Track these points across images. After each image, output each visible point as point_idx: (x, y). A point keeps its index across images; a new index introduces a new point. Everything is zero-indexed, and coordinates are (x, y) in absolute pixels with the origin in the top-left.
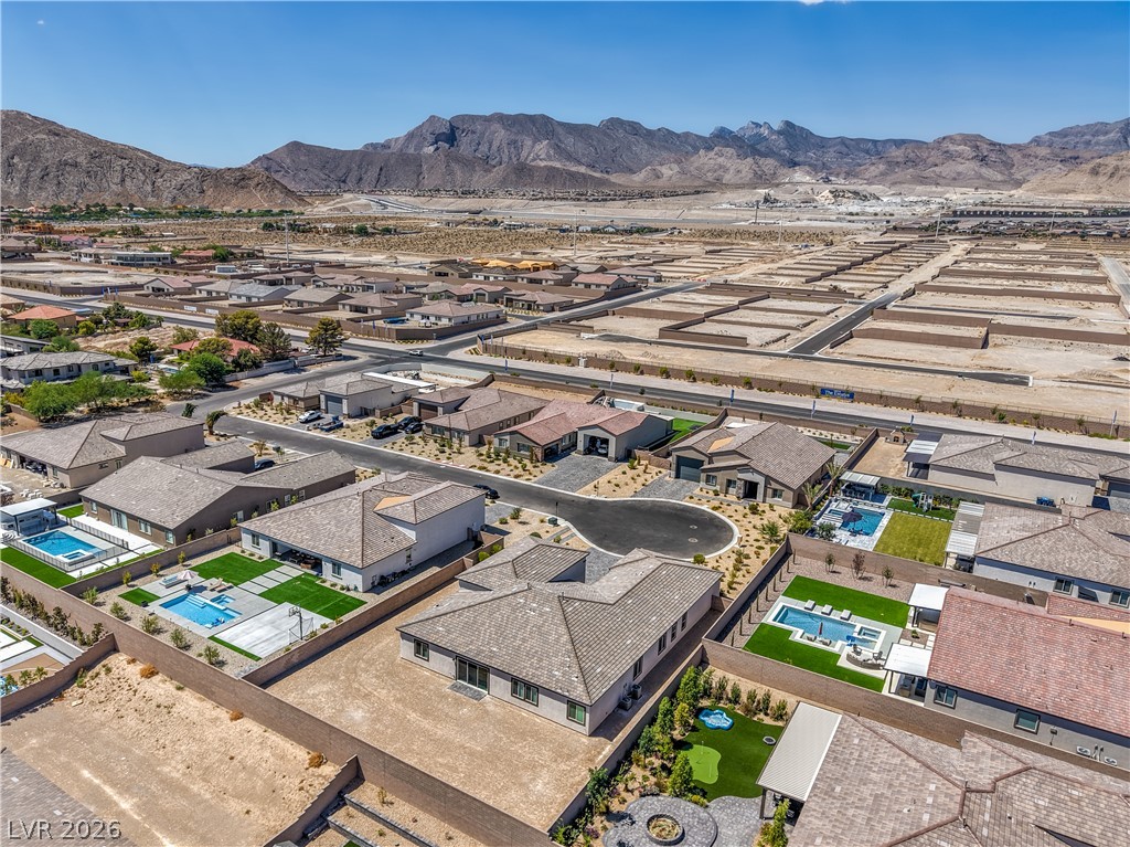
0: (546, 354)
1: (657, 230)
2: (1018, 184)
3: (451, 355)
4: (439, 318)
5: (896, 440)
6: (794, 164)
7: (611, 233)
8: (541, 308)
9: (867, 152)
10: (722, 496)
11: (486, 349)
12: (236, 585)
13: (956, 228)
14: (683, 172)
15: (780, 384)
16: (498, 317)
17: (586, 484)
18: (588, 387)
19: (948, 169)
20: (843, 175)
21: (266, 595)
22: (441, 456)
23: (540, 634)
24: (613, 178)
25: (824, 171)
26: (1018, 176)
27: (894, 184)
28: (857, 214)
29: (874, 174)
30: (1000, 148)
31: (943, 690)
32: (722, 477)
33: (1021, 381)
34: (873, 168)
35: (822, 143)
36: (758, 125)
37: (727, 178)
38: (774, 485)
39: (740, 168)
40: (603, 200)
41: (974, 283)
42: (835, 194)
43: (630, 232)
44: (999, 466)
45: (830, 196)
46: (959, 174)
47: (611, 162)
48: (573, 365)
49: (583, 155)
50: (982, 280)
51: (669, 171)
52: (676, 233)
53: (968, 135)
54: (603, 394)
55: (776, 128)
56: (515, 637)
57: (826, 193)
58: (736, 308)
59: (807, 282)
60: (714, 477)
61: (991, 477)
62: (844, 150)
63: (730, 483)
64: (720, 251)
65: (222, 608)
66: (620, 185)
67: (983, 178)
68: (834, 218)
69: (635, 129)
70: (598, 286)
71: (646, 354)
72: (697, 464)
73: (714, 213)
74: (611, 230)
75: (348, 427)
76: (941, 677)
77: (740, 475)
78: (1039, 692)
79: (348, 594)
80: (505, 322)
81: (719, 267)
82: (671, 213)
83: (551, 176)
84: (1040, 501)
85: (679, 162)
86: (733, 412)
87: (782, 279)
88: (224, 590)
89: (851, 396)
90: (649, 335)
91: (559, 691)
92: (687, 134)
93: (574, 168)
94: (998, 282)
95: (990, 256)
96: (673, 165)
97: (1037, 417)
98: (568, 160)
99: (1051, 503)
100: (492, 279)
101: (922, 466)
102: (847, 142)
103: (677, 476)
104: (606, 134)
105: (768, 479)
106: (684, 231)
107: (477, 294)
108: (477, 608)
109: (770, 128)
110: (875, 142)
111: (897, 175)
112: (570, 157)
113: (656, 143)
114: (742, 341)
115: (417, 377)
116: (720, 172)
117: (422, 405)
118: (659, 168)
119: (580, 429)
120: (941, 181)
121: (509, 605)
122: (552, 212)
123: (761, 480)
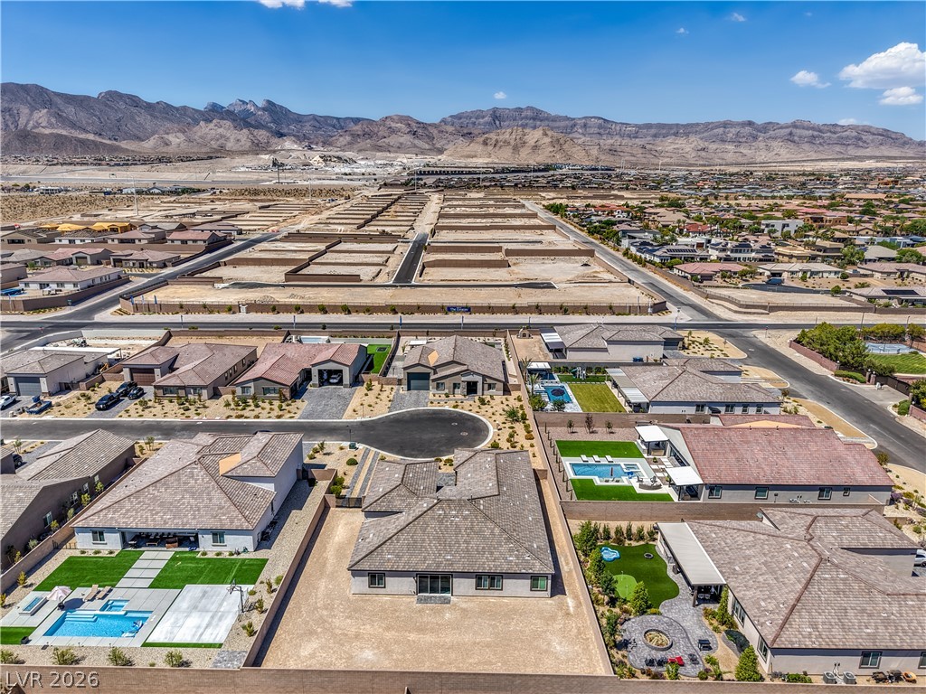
0: (205, 306)
1: (199, 191)
2: (441, 151)
3: (98, 317)
4: (61, 284)
5: (524, 335)
6: (281, 135)
7: (158, 194)
8: (155, 265)
9: (334, 127)
10: (451, 396)
11: (137, 308)
12: (113, 586)
13: (425, 184)
14: (190, 140)
15: (419, 307)
16: (119, 278)
17: (345, 410)
18: (272, 330)
19: (393, 140)
20: (321, 144)
21: (157, 584)
22: (187, 413)
23: (476, 533)
24: (124, 144)
25: (307, 141)
26: (438, 146)
27: (360, 151)
28: (350, 174)
29: (343, 143)
30: (424, 126)
31: (714, 489)
32: (448, 383)
33: (550, 286)
34: (341, 139)
35: (299, 119)
36: (244, 102)
37: (230, 145)
38: (489, 381)
39: (238, 138)
40: (124, 164)
41: (464, 222)
42: (325, 159)
43: (175, 192)
44: (610, 342)
45: (321, 160)
46: (401, 144)
47: (118, 131)
48: (234, 313)
49: (88, 123)
50: (469, 220)
51: (176, 140)
52: (218, 193)
53: (402, 116)
54: (289, 334)
55: (260, 106)
56: (458, 542)
57: (317, 158)
58: (324, 252)
59: (358, 228)
60: (442, 384)
61: (605, 350)
62: (317, 124)
63: (456, 386)
64: (269, 206)
65: (123, 613)
66: (133, 151)
67: (417, 147)
68: (334, 177)
69: (134, 101)
70: (195, 241)
71: (292, 296)
72: (425, 376)
73: (236, 175)
74: (157, 191)
75: (59, 405)
76: (711, 481)
77: (463, 379)
78: (762, 474)
79: (239, 557)
80: (128, 281)
81: (280, 219)
82: (198, 175)
83: (59, 143)
84: (635, 360)
85: (184, 132)
86: (404, 333)
87: (339, 227)
88: (106, 596)
89: (468, 310)
90: (274, 280)
91: (524, 571)
92: (185, 108)
93: (83, 136)
94: (478, 220)
95: (460, 203)
96: (178, 134)
97: (586, 307)
98: (72, 128)
99: (641, 360)
100: (78, 242)
101: (558, 350)
102: (318, 119)
103: (409, 389)
104: (106, 105)
105: (484, 377)
106: (224, 191)
107: (77, 258)
108: (407, 529)
109: (254, 105)
110: (338, 119)
111: (359, 145)
112: (73, 125)
113: (158, 115)
114: (356, 278)
115: (84, 344)
116: (222, 141)
117: (133, 370)
118: (166, 136)
119: (313, 365)
120: (391, 149)
121: (433, 518)
122: (76, 176)
123: (479, 379)
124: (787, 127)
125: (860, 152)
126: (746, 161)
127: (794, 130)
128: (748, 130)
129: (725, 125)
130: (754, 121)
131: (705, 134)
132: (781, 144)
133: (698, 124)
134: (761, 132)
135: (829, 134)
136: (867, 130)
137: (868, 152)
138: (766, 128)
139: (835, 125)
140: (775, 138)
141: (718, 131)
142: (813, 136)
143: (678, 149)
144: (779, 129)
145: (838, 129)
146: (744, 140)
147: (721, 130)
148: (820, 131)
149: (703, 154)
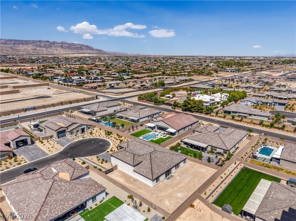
5: (72, 112)
10: (77, 135)
15: (12, 111)
17: (45, 152)
32: (75, 131)
56: (165, 160)
60: (73, 132)
61: (106, 110)
63: (77, 131)
72: (64, 131)
77: (80, 128)
84: (114, 111)
86: (21, 122)
89: (34, 109)
97: (77, 100)
99: (116, 111)
103: (58, 138)
105: (87, 125)
119: (12, 140)
123: (85, 126)
124: (60, 43)
125: (83, 52)
126: (51, 54)
127: (62, 44)
128: (48, 43)
129: (40, 41)
130: (49, 41)
131: (33, 44)
132: (60, 48)
133: (30, 41)
134: (52, 44)
135: (73, 46)
136: (83, 45)
137: (85, 51)
138: (54, 43)
139: (74, 44)
140: (57, 47)
141: (38, 43)
142: (68, 46)
143: (25, 49)
144: (58, 44)
145: (75, 45)
146: (47, 47)
147: (39, 43)
148: (70, 45)
149: (35, 51)
